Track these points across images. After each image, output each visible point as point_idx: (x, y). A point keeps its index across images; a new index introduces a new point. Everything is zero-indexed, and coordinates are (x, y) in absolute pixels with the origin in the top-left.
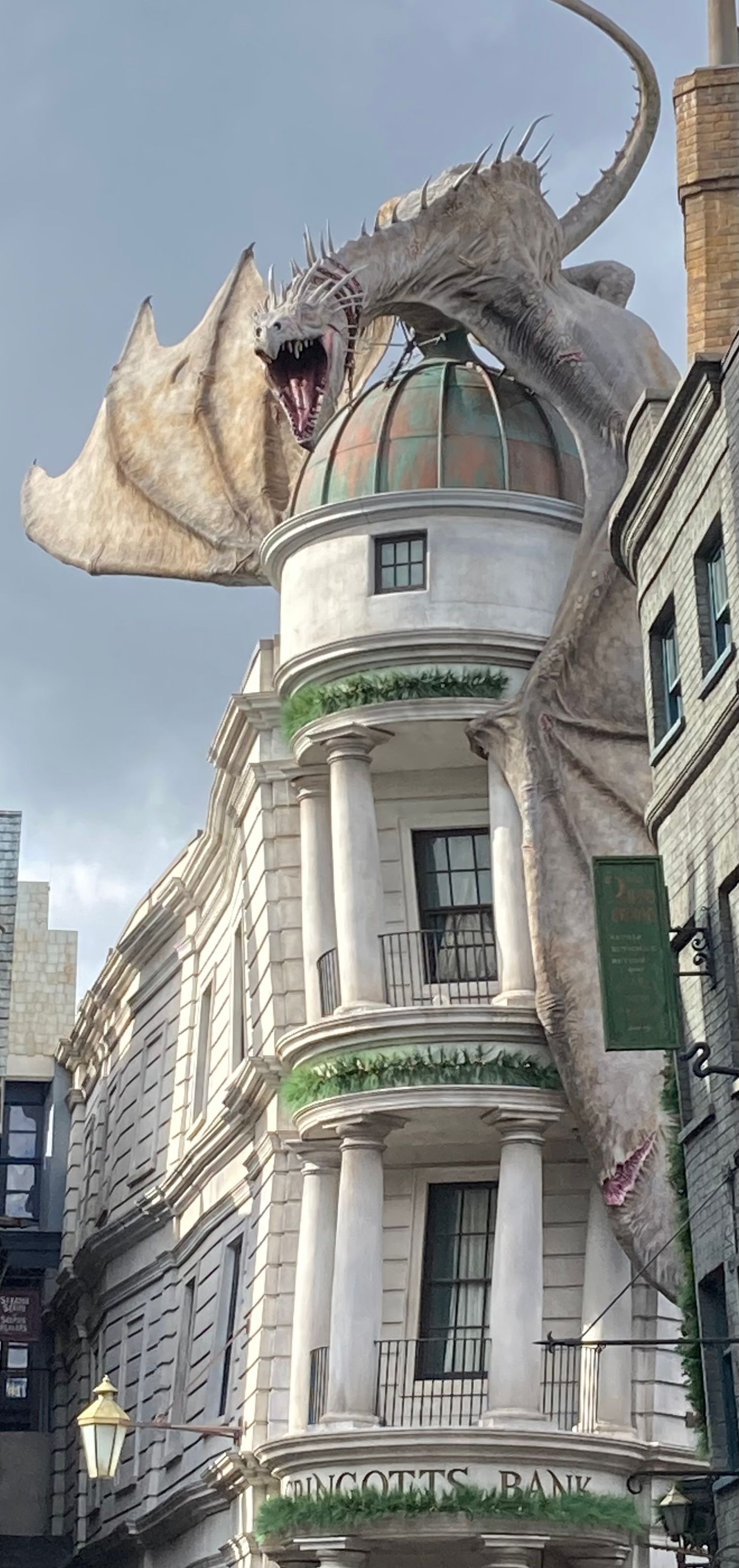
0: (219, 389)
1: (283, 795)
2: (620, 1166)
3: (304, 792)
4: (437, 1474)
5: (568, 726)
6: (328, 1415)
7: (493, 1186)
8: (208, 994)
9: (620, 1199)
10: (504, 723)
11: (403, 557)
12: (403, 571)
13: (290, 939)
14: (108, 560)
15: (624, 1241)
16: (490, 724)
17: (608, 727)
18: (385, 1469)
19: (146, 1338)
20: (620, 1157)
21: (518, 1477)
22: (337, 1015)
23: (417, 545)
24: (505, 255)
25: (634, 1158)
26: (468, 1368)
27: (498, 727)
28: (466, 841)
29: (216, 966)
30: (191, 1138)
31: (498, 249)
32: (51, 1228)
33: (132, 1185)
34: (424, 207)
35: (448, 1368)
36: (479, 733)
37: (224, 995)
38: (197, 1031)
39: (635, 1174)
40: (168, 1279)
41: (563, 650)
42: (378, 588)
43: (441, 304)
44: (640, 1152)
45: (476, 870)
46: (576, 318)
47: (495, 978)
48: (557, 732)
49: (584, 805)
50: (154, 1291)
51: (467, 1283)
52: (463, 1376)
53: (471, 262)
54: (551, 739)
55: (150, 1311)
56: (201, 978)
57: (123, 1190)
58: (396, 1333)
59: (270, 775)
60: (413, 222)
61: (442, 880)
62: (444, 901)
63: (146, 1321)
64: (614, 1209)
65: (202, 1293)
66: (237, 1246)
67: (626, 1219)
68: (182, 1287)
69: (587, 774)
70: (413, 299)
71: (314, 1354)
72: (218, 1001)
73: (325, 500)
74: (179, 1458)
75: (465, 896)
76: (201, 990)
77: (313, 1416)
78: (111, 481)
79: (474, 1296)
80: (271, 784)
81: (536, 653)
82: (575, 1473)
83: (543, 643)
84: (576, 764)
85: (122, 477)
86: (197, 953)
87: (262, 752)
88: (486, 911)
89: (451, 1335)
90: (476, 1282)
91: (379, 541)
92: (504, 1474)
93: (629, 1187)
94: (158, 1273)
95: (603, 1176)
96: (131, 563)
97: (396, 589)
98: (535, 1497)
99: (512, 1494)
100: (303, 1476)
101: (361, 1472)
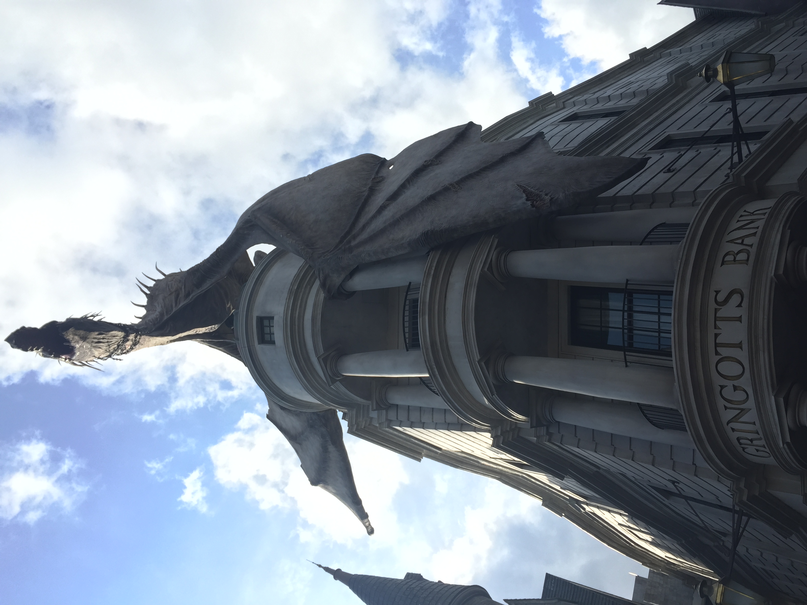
42: (274, 342)
80: (389, 420)
92: (721, 263)
98: (747, 241)
99: (742, 257)
100: (734, 436)
101: (718, 381)
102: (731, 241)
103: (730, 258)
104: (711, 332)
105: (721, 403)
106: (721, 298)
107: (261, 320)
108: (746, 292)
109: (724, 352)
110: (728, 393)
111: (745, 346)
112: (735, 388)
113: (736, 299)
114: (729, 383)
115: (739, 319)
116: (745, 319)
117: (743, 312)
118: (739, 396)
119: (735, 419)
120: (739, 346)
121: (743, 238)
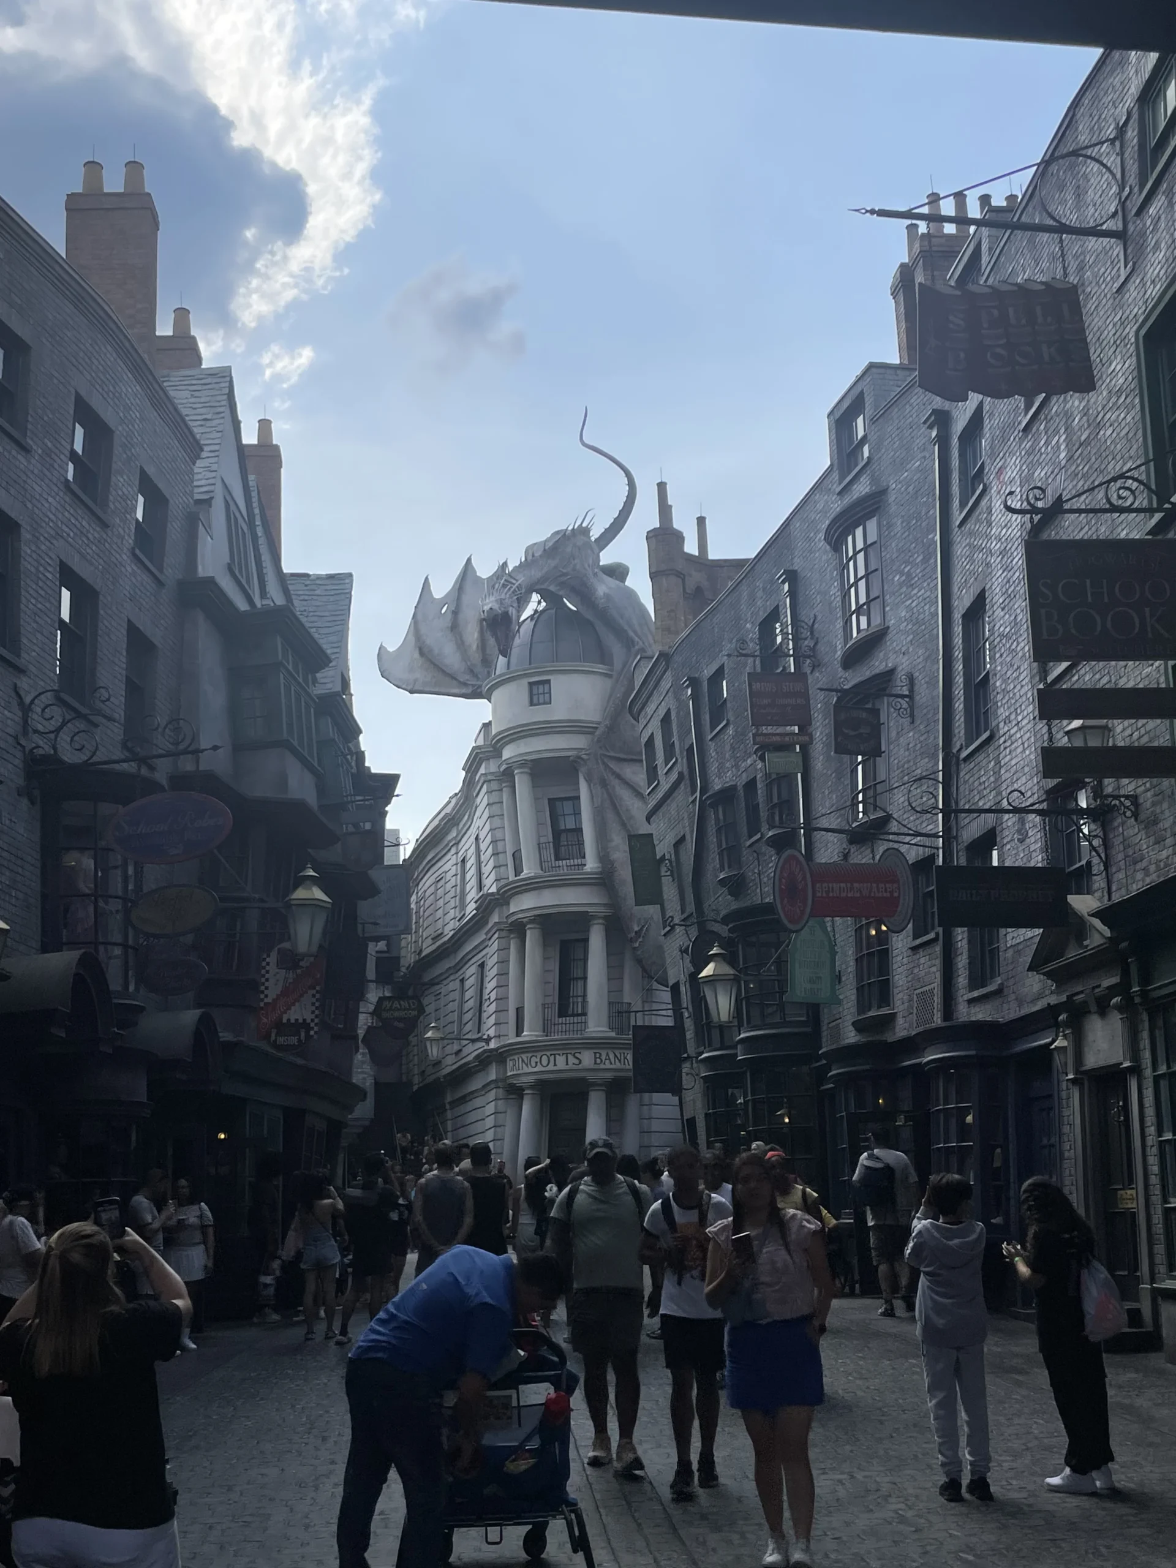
0: (461, 616)
1: (495, 785)
2: (636, 932)
3: (504, 785)
4: (569, 1056)
5: (610, 757)
6: (525, 1033)
7: (586, 940)
8: (463, 861)
9: (637, 945)
10: (585, 757)
11: (541, 691)
12: (541, 697)
13: (500, 844)
14: (417, 688)
15: (639, 961)
16: (579, 757)
17: (625, 757)
18: (548, 1053)
19: (442, 1002)
20: (636, 929)
21: (600, 1054)
22: (522, 876)
23: (547, 686)
24: (578, 567)
25: (641, 929)
26: (580, 1012)
27: (582, 759)
28: (570, 803)
29: (467, 850)
30: (459, 920)
31: (575, 565)
32: (394, 954)
33: (433, 939)
34: (545, 550)
35: (570, 1012)
36: (574, 761)
37: (471, 862)
38: (459, 876)
39: (643, 934)
40: (452, 978)
41: (606, 726)
42: (532, 704)
43: (552, 588)
44: (643, 926)
45: (575, 814)
46: (607, 591)
47: (584, 857)
48: (606, 760)
49: (618, 789)
50: (445, 982)
51: (577, 979)
52: (578, 1015)
53: (564, 571)
54: (604, 763)
55: (444, 991)
56: (460, 854)
57: (429, 941)
58: (549, 1000)
59: (489, 777)
60: (540, 556)
61: (561, 819)
62: (563, 828)
63: (442, 994)
64: (635, 948)
65: (468, 984)
66: (482, 966)
67: (639, 953)
68: (458, 980)
69: (618, 776)
70: (543, 587)
71: (517, 1009)
72: (468, 865)
73: (508, 669)
74: (460, 1051)
75: (570, 824)
76: (460, 860)
77: (519, 1034)
78: (417, 655)
79: (580, 983)
80: (490, 781)
81: (596, 728)
82: (622, 1051)
83: (599, 723)
84: (614, 773)
85: (422, 653)
86: (457, 844)
87: (486, 768)
88: (579, 831)
89: (571, 999)
90: (580, 978)
91: (531, 684)
92: (595, 1053)
93: (640, 940)
94: (447, 975)
95: (629, 936)
96: (427, 689)
97: (539, 704)
98: (607, 1061)
99: (598, 1061)
100: (516, 1057)
101: (539, 1055)
102: (607, 1054)
103: (598, 1055)
104: (560, 1052)
105: (530, 1055)
106: (577, 1055)
107: (548, 682)
108: (580, 1067)
109: (552, 1058)
110: (534, 1060)
111: (555, 1068)
112: (536, 1063)
113: (577, 1062)
114: (538, 1060)
115: (567, 1064)
116: (567, 1067)
117: (570, 1066)
118: (534, 1065)
119: (523, 1061)
120: (555, 1065)
121: (609, 1059)
